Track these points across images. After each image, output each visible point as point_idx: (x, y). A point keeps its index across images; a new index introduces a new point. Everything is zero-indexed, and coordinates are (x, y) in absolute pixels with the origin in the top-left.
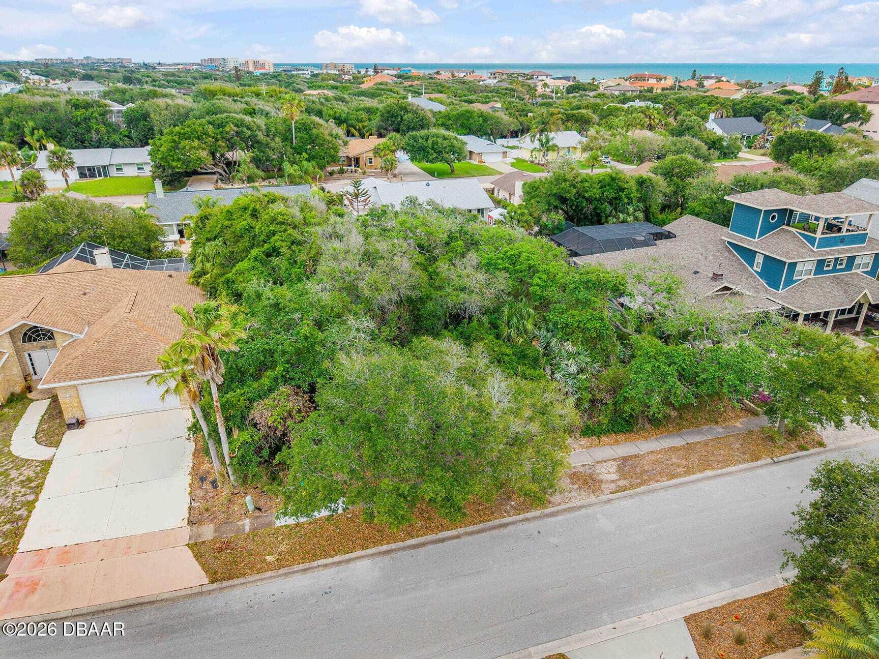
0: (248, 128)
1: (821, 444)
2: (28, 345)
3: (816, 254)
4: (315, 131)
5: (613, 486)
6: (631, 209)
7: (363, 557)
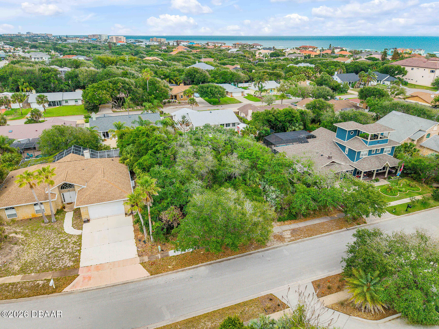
0: (128, 84)
1: (365, 223)
2: (63, 190)
3: (368, 148)
4: (157, 85)
5: (289, 240)
6: (297, 125)
7: (202, 266)
